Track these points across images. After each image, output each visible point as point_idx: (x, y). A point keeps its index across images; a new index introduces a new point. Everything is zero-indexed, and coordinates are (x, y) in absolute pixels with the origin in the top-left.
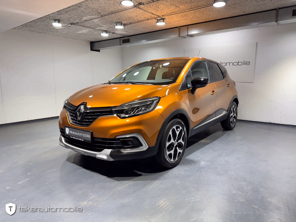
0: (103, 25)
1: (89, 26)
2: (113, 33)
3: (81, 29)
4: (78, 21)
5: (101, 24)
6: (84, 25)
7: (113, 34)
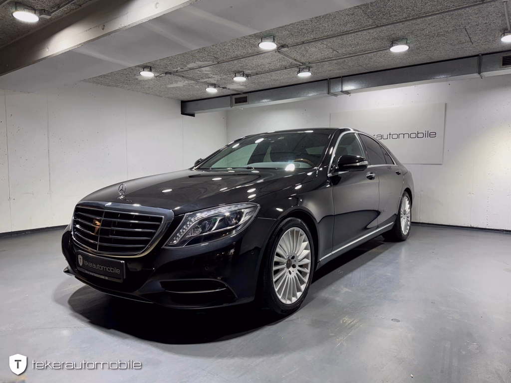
0: (214, 76)
1: (191, 76)
2: (224, 88)
3: (176, 82)
4: (179, 68)
5: (212, 74)
6: (184, 75)
7: (224, 90)
